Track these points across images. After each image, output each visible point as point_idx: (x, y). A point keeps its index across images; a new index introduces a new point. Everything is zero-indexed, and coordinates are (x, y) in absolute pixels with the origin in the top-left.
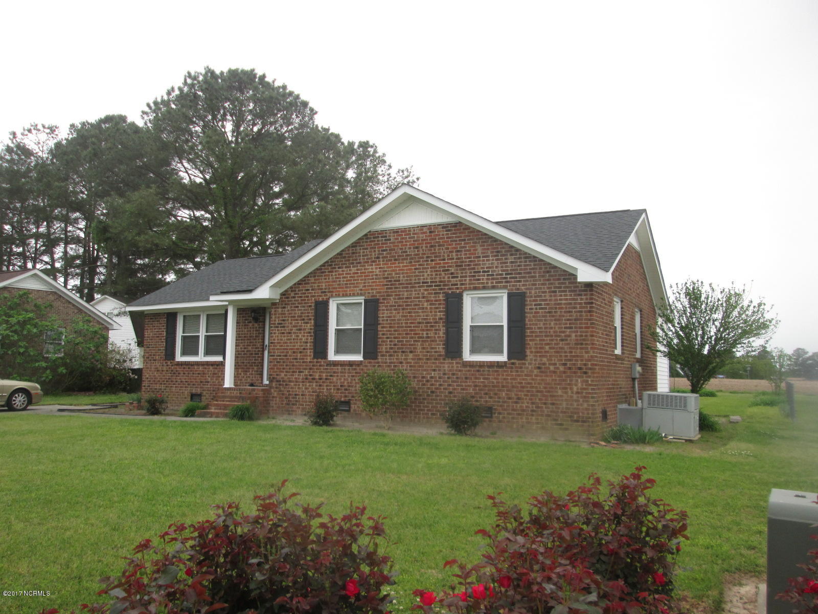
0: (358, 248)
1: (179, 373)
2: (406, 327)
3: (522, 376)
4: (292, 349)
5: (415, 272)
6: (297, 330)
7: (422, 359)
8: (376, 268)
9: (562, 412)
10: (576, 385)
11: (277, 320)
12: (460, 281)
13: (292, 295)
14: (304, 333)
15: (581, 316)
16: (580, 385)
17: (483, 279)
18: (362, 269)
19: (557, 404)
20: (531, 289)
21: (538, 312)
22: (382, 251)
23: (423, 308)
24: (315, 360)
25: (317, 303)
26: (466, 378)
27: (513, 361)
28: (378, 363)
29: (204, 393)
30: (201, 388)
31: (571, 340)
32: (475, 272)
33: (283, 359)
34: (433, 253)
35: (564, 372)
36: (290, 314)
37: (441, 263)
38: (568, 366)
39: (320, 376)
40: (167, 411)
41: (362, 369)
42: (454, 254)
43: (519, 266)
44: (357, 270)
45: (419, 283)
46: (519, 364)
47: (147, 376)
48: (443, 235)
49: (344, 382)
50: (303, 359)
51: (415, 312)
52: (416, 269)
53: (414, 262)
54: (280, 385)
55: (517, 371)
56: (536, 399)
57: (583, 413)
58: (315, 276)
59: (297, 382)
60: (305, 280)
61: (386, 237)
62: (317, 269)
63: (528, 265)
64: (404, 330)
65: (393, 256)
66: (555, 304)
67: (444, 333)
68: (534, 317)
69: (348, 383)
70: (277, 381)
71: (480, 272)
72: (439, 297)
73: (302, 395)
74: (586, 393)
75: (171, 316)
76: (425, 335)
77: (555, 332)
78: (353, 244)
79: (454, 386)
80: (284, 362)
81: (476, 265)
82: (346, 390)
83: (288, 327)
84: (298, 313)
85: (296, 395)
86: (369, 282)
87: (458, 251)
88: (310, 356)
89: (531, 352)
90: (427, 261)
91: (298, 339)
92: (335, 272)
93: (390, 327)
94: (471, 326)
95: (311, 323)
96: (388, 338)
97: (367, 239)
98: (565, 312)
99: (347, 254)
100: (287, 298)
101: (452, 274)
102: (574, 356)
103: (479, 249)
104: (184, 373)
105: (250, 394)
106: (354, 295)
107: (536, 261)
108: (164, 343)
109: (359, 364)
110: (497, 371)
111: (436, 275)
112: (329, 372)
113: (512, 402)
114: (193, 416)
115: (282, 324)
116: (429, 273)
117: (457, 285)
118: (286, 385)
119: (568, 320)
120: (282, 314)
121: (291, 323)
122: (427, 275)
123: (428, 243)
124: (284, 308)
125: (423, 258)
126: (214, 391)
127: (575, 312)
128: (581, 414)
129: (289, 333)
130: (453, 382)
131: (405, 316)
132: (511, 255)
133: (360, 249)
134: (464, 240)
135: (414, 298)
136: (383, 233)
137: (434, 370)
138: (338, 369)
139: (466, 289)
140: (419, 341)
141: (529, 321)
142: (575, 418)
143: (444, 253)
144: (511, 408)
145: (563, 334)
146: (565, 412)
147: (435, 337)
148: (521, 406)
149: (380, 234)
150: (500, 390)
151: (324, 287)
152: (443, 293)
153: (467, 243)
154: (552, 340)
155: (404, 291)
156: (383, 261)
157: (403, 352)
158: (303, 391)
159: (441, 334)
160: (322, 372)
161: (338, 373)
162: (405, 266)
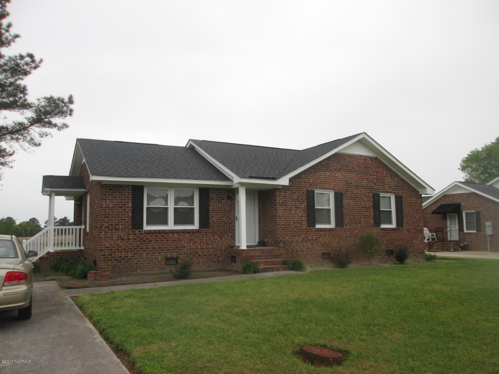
1: (150, 241)
2: (356, 209)
3: (402, 234)
4: (293, 221)
6: (296, 208)
7: (364, 227)
8: (340, 175)
9: (415, 250)
11: (281, 200)
12: (378, 187)
13: (291, 184)
14: (300, 210)
15: (419, 208)
17: (387, 188)
19: (414, 246)
20: (404, 195)
21: (406, 206)
22: (342, 165)
23: (364, 200)
24: (308, 228)
25: (308, 192)
26: (383, 236)
27: (397, 228)
28: (344, 229)
29: (181, 256)
30: (176, 252)
31: (417, 218)
32: (383, 184)
33: (286, 227)
34: (366, 171)
35: (415, 232)
36: (290, 197)
37: (370, 177)
38: (416, 229)
39: (312, 238)
41: (336, 233)
42: (375, 173)
43: (399, 183)
44: (330, 174)
45: (361, 186)
46: (401, 229)
47: (108, 245)
48: (370, 162)
49: (326, 241)
50: (300, 227)
51: (360, 202)
53: (358, 174)
54: (286, 245)
55: (400, 232)
58: (305, 174)
59: (297, 242)
60: (299, 176)
61: (344, 158)
64: (356, 211)
65: (348, 170)
66: (411, 202)
70: (283, 243)
71: (385, 184)
73: (301, 251)
76: (365, 214)
77: (412, 215)
80: (287, 229)
81: (384, 180)
82: (327, 246)
83: (289, 205)
84: (295, 197)
85: (297, 251)
86: (337, 182)
88: (305, 225)
89: (405, 223)
90: (364, 175)
91: (296, 214)
92: (318, 173)
93: (349, 209)
95: (304, 204)
96: (348, 215)
97: (335, 157)
98: (414, 206)
99: (324, 163)
101: (375, 183)
102: (418, 225)
103: (385, 173)
104: (157, 241)
105: (270, 252)
108: (130, 214)
109: (333, 230)
110: (394, 232)
112: (317, 235)
113: (400, 247)
115: (284, 203)
117: (377, 189)
118: (290, 245)
120: (284, 196)
121: (291, 203)
122: (364, 182)
123: (364, 165)
124: (286, 192)
125: (362, 173)
126: (191, 254)
127: (417, 206)
128: (421, 250)
131: (355, 204)
132: (396, 178)
133: (331, 162)
134: (379, 167)
135: (359, 194)
138: (322, 233)
139: (380, 192)
140: (363, 217)
141: (404, 209)
142: (419, 252)
143: (371, 172)
147: (369, 215)
149: (341, 155)
150: (395, 242)
151: (311, 182)
152: (372, 193)
153: (380, 169)
154: (411, 218)
155: (354, 190)
156: (344, 171)
157: (356, 223)
158: (302, 248)
159: (372, 214)
160: (313, 236)
161: (322, 235)
162: (354, 176)
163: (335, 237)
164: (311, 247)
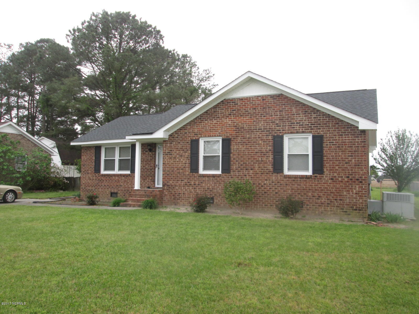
0: (217, 109)
1: (103, 181)
2: (248, 155)
3: (322, 183)
4: (176, 167)
5: (254, 123)
6: (180, 156)
7: (259, 174)
8: (229, 121)
9: (346, 205)
10: (355, 189)
11: (167, 150)
12: (282, 128)
13: (176, 136)
14: (184, 158)
15: (358, 149)
16: (357, 189)
17: (296, 127)
18: (220, 121)
19: (343, 200)
20: (327, 133)
21: (331, 147)
22: (233, 110)
23: (259, 144)
24: (191, 174)
25: (192, 141)
26: (286, 185)
27: (315, 175)
28: (231, 175)
29: (119, 192)
30: (117, 189)
31: (352, 163)
32: (291, 123)
33: (170, 173)
34: (265, 112)
35: (348, 182)
36: (175, 147)
37: (270, 118)
38: (350, 178)
39: (194, 183)
40: (99, 203)
41: (221, 179)
42: (278, 113)
43: (319, 120)
44: (217, 121)
45: (256, 129)
46: (319, 177)
47: (84, 182)
48: (271, 101)
49: (209, 187)
50: (184, 173)
51: (254, 146)
52: (254, 121)
53: (253, 117)
54: (169, 188)
55: (318, 181)
56: (330, 197)
57: (360, 205)
58: (190, 125)
59: (180, 186)
60: (184, 128)
61: (235, 102)
62: (192, 121)
63: (324, 119)
64: (247, 157)
65: (239, 114)
66: (342, 142)
67: (272, 159)
68: (328, 149)
69: (212, 187)
70: (168, 186)
71: (294, 123)
72: (269, 137)
73: (183, 194)
74: (361, 194)
75: (98, 148)
76: (260, 160)
77: (341, 158)
78: (214, 106)
79: (278, 189)
80: (171, 175)
81: (292, 119)
82: (211, 191)
83: (174, 154)
84: (180, 146)
85: (179, 194)
86: (225, 129)
87: (281, 111)
88: (188, 171)
89: (327, 170)
90: (261, 116)
91: (180, 162)
92: (203, 122)
93: (238, 155)
94: (288, 155)
95: (188, 152)
96: (237, 161)
97: (223, 103)
98: (348, 147)
99: (210, 112)
100: (173, 138)
101: (277, 124)
102: (354, 172)
103: (294, 110)
104: (106, 181)
105: (151, 193)
106: (215, 136)
107: (330, 117)
108: (94, 164)
109: (218, 176)
110: (305, 181)
111: (267, 125)
112: (200, 181)
113: (315, 199)
114: (118, 206)
115: (170, 153)
116: (262, 123)
117: (280, 130)
118: (173, 188)
119: (350, 151)
120: (170, 147)
121: (176, 152)
122: (261, 125)
123: (262, 106)
124: (171, 143)
125: (258, 115)
126: (125, 191)
127: (355, 147)
128: (358, 206)
129: (175, 158)
130: (278, 187)
131: (247, 149)
132: (314, 113)
133: (219, 110)
134: (285, 105)
135: (253, 138)
136: (233, 100)
137: (266, 180)
138: (205, 179)
139: (286, 133)
140: (256, 163)
141: (326, 152)
142: (355, 208)
143: (272, 112)
144: (314, 202)
145: (347, 160)
146: (348, 205)
147: (266, 161)
148: (321, 201)
149: (231, 101)
150: (308, 192)
151: (196, 131)
152: (271, 135)
153: (287, 107)
154: (340, 163)
155: (247, 134)
156: (234, 116)
157: (247, 169)
158: (184, 192)
159: (270, 159)
160: (195, 181)
161: (206, 181)
162: (247, 120)
163: (220, 183)
164: (193, 191)
